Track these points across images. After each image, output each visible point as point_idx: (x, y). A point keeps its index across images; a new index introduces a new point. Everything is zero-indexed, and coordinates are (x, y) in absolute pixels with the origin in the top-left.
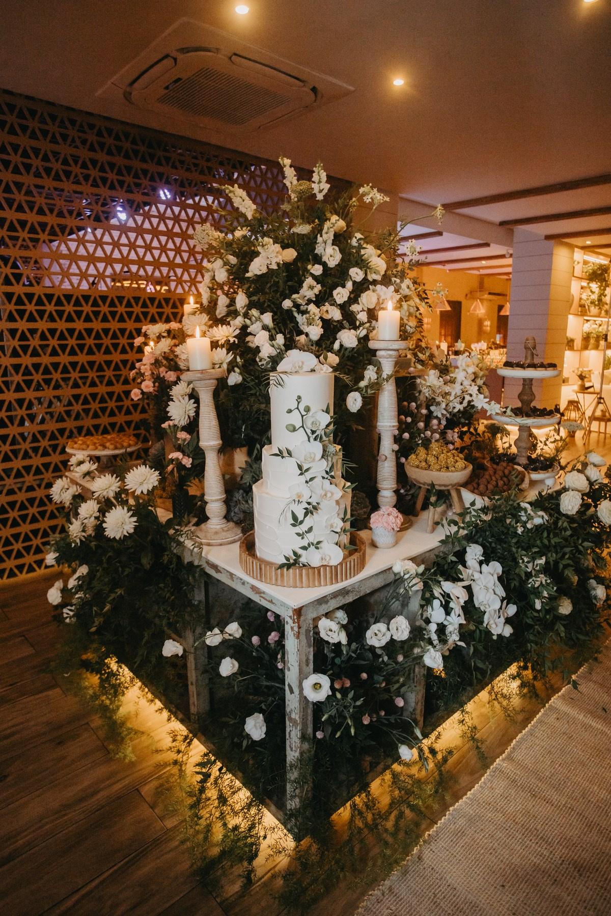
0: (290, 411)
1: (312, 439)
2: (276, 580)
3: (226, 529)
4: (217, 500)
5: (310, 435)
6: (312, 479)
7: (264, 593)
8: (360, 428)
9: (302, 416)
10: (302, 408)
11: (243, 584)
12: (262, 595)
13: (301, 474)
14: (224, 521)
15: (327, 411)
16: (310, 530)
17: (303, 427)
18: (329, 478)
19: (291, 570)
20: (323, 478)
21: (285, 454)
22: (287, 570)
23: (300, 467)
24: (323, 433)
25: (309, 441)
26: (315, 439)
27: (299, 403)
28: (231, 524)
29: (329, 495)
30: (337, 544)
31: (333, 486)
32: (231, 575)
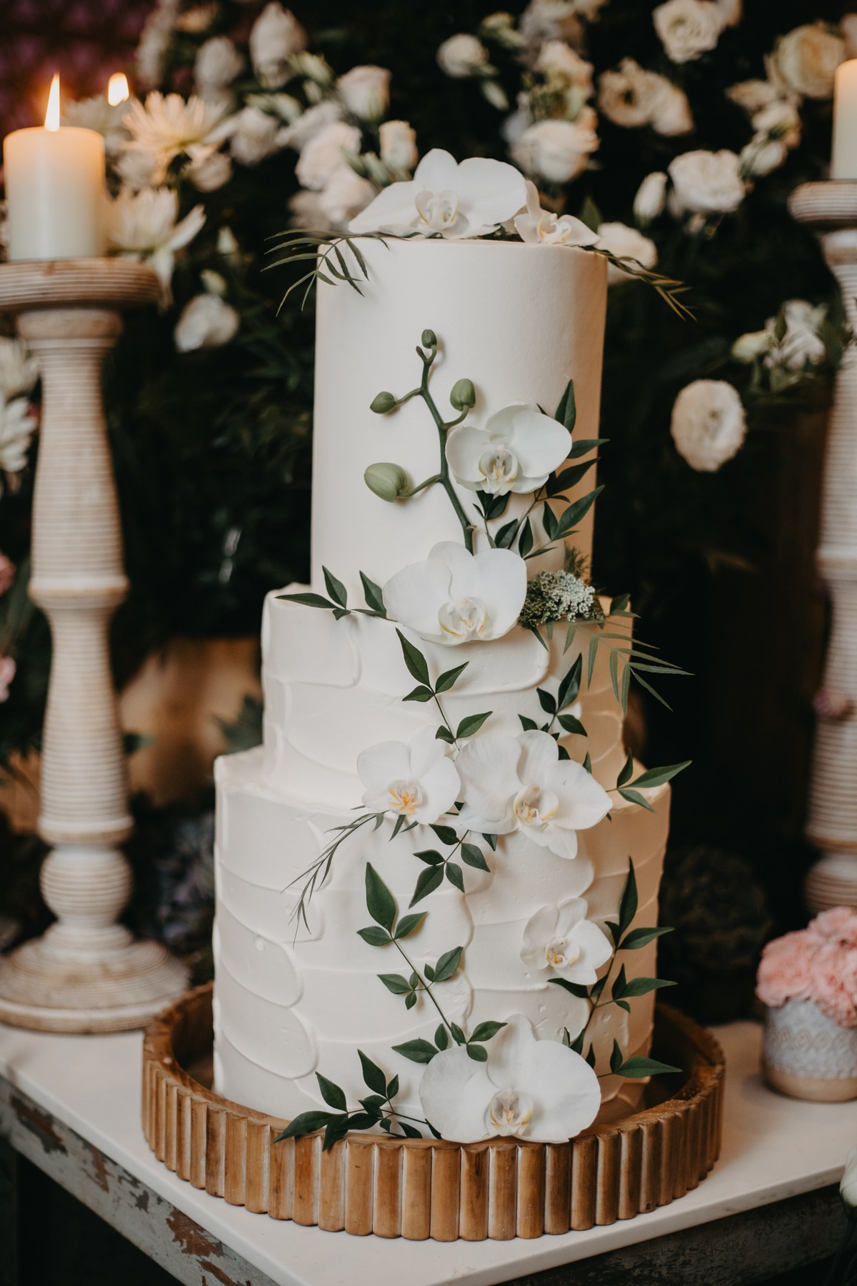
0: (387, 406)
1: (483, 543)
2: (277, 1189)
3: (118, 967)
4: (88, 842)
5: (476, 519)
6: (471, 724)
7: (219, 1248)
8: (739, 563)
9: (444, 430)
10: (441, 389)
11: (142, 1202)
12: (212, 1259)
13: (420, 695)
14: (119, 934)
15: (565, 414)
16: (450, 966)
17: (443, 479)
18: (557, 727)
19: (345, 1151)
20: (528, 724)
21: (355, 599)
22: (328, 1146)
23: (415, 662)
24: (537, 517)
25: (470, 546)
26: (500, 541)
27: (428, 364)
28: (148, 953)
29: (549, 805)
30: (576, 1046)
31: (574, 767)
32: (100, 1159)
